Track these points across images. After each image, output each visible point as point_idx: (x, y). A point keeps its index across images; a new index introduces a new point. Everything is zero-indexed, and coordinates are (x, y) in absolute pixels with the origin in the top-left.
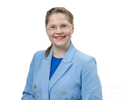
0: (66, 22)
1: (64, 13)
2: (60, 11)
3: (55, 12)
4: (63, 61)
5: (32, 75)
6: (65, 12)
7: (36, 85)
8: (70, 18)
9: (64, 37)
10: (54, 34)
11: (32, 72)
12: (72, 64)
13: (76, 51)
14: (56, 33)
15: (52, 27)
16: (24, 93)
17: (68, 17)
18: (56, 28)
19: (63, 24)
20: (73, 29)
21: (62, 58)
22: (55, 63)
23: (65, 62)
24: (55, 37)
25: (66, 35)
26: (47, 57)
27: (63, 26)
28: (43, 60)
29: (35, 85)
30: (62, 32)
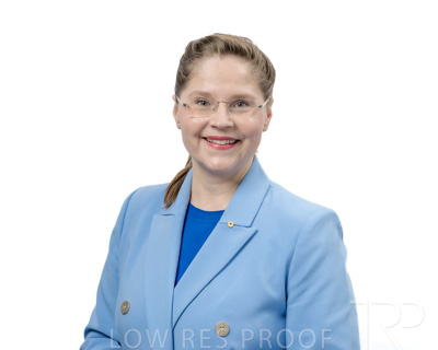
0: (250, 90)
1: (247, 59)
2: (235, 49)
3: (216, 50)
4: (222, 219)
5: (117, 271)
6: (253, 57)
7: (129, 301)
8: (265, 79)
9: (237, 141)
10: (204, 126)
11: (117, 259)
12: (256, 232)
13: (270, 187)
14: (212, 123)
15: (198, 102)
16: (88, 331)
17: (258, 74)
18: (213, 107)
19: (239, 97)
20: (269, 115)
21: (222, 212)
22: (197, 227)
23: (231, 223)
24: (205, 138)
25: (245, 138)
26: (168, 206)
27: (240, 102)
28: (155, 216)
29: (126, 303)
30: (231, 124)
